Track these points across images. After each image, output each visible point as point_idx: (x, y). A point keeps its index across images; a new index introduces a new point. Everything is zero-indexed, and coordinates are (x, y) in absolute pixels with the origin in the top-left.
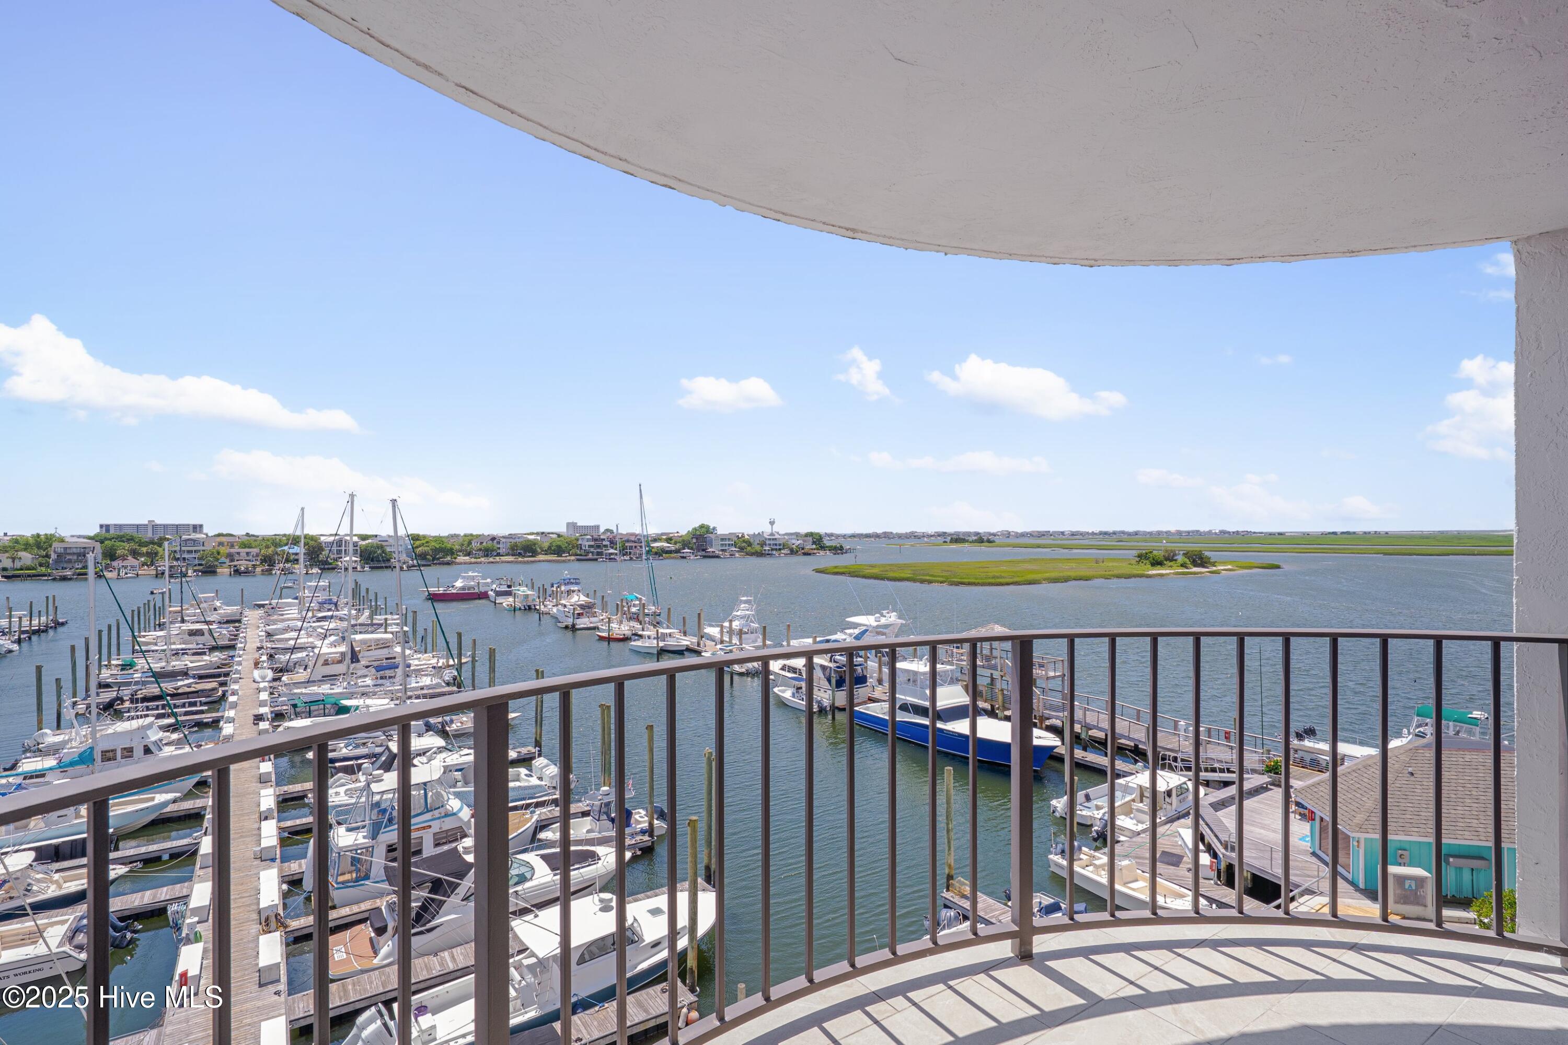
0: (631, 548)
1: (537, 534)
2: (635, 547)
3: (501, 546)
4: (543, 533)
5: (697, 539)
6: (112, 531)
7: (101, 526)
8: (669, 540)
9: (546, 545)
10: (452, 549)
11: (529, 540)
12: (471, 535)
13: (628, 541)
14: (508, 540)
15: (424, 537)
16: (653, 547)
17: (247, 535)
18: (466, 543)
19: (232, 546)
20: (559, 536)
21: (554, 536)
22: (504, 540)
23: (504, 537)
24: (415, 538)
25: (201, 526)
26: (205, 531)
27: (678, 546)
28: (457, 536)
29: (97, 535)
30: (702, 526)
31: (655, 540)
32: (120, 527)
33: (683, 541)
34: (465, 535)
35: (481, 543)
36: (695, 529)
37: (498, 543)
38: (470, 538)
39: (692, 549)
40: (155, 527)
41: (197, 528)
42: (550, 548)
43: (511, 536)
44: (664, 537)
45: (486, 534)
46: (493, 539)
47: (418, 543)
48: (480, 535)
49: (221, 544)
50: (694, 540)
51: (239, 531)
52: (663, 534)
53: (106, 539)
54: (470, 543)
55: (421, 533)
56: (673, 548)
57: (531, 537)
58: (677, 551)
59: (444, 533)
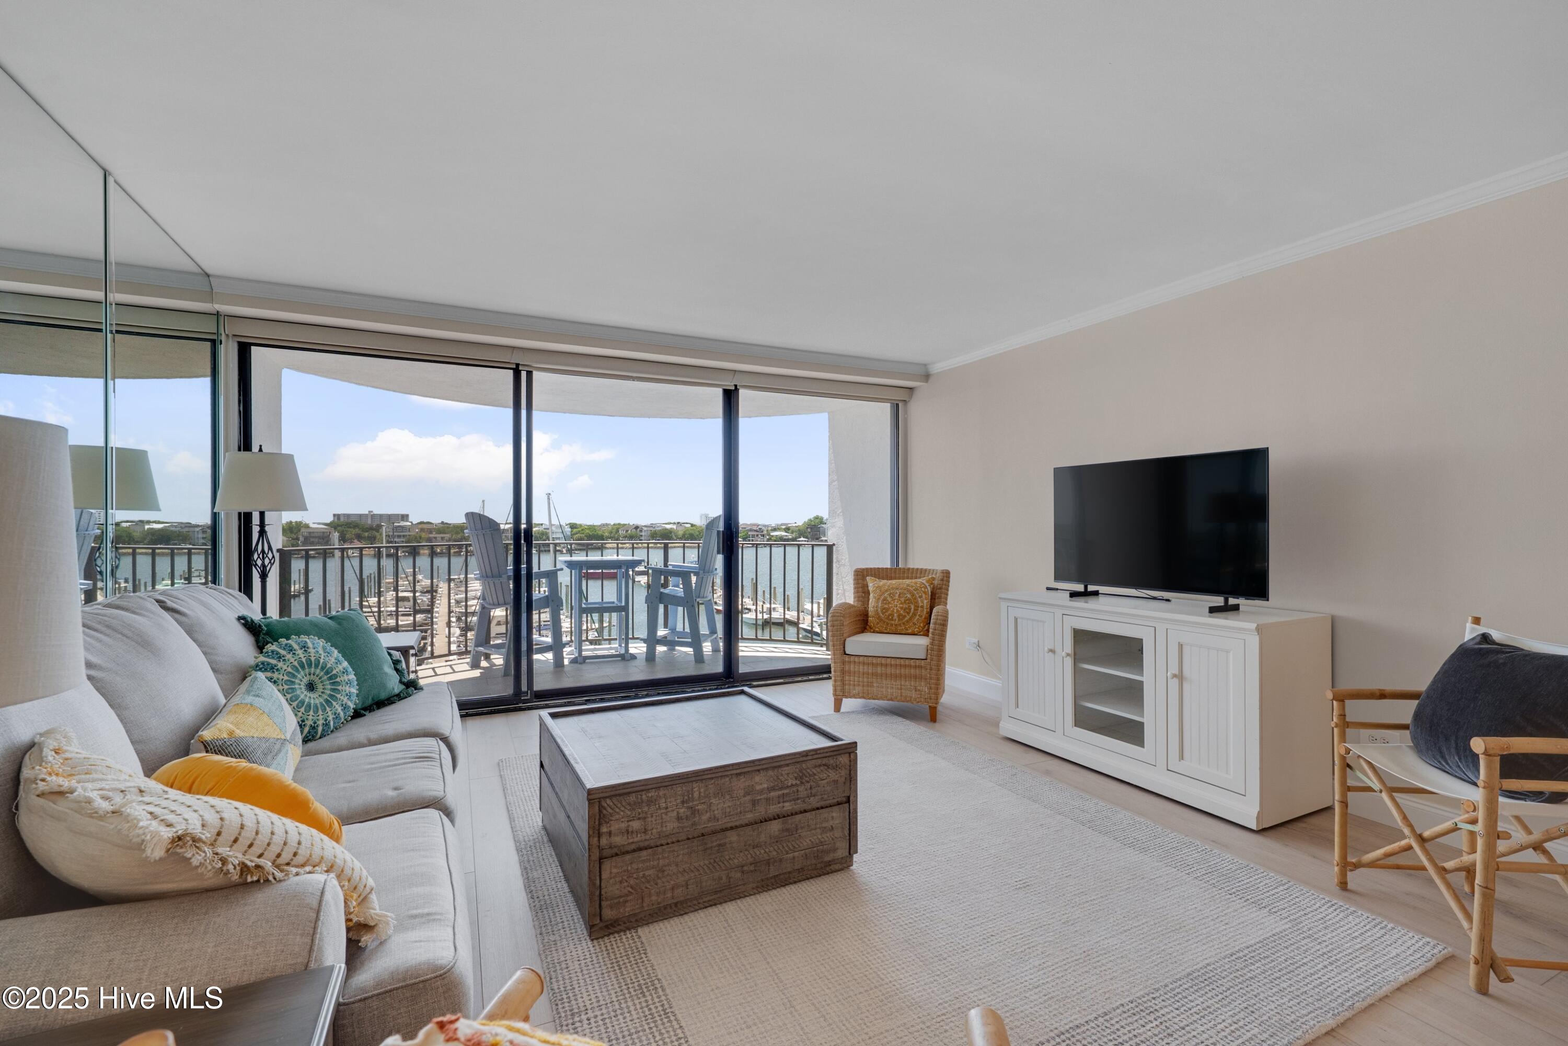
0: (753, 536)
1: (674, 523)
2: (757, 535)
3: (643, 534)
4: (678, 523)
5: (811, 528)
6: (342, 519)
7: (334, 515)
8: (787, 529)
9: (681, 533)
10: (602, 536)
11: (666, 529)
12: (619, 524)
13: (751, 530)
14: (649, 529)
15: (581, 525)
16: (772, 536)
17: (442, 523)
18: (614, 531)
19: (431, 532)
20: (692, 525)
21: (689, 526)
22: (645, 529)
23: (645, 526)
24: (573, 526)
25: (407, 516)
26: (410, 520)
27: (794, 535)
28: (607, 525)
29: (331, 523)
30: (817, 518)
31: (775, 530)
32: (348, 516)
33: (799, 530)
34: (614, 525)
35: (627, 531)
36: (810, 520)
37: (641, 531)
38: (618, 527)
39: (806, 538)
40: (373, 516)
41: (405, 517)
42: (684, 535)
43: (652, 526)
44: (784, 527)
45: (631, 524)
46: (637, 528)
47: (575, 530)
48: (625, 525)
49: (422, 530)
50: (809, 530)
51: (436, 520)
52: (782, 525)
53: (338, 526)
54: (617, 531)
55: (578, 522)
56: (790, 537)
57: (668, 527)
58: (794, 539)
59: (597, 522)
